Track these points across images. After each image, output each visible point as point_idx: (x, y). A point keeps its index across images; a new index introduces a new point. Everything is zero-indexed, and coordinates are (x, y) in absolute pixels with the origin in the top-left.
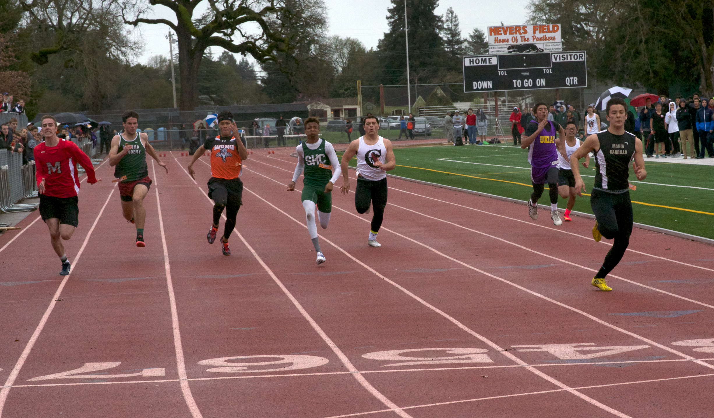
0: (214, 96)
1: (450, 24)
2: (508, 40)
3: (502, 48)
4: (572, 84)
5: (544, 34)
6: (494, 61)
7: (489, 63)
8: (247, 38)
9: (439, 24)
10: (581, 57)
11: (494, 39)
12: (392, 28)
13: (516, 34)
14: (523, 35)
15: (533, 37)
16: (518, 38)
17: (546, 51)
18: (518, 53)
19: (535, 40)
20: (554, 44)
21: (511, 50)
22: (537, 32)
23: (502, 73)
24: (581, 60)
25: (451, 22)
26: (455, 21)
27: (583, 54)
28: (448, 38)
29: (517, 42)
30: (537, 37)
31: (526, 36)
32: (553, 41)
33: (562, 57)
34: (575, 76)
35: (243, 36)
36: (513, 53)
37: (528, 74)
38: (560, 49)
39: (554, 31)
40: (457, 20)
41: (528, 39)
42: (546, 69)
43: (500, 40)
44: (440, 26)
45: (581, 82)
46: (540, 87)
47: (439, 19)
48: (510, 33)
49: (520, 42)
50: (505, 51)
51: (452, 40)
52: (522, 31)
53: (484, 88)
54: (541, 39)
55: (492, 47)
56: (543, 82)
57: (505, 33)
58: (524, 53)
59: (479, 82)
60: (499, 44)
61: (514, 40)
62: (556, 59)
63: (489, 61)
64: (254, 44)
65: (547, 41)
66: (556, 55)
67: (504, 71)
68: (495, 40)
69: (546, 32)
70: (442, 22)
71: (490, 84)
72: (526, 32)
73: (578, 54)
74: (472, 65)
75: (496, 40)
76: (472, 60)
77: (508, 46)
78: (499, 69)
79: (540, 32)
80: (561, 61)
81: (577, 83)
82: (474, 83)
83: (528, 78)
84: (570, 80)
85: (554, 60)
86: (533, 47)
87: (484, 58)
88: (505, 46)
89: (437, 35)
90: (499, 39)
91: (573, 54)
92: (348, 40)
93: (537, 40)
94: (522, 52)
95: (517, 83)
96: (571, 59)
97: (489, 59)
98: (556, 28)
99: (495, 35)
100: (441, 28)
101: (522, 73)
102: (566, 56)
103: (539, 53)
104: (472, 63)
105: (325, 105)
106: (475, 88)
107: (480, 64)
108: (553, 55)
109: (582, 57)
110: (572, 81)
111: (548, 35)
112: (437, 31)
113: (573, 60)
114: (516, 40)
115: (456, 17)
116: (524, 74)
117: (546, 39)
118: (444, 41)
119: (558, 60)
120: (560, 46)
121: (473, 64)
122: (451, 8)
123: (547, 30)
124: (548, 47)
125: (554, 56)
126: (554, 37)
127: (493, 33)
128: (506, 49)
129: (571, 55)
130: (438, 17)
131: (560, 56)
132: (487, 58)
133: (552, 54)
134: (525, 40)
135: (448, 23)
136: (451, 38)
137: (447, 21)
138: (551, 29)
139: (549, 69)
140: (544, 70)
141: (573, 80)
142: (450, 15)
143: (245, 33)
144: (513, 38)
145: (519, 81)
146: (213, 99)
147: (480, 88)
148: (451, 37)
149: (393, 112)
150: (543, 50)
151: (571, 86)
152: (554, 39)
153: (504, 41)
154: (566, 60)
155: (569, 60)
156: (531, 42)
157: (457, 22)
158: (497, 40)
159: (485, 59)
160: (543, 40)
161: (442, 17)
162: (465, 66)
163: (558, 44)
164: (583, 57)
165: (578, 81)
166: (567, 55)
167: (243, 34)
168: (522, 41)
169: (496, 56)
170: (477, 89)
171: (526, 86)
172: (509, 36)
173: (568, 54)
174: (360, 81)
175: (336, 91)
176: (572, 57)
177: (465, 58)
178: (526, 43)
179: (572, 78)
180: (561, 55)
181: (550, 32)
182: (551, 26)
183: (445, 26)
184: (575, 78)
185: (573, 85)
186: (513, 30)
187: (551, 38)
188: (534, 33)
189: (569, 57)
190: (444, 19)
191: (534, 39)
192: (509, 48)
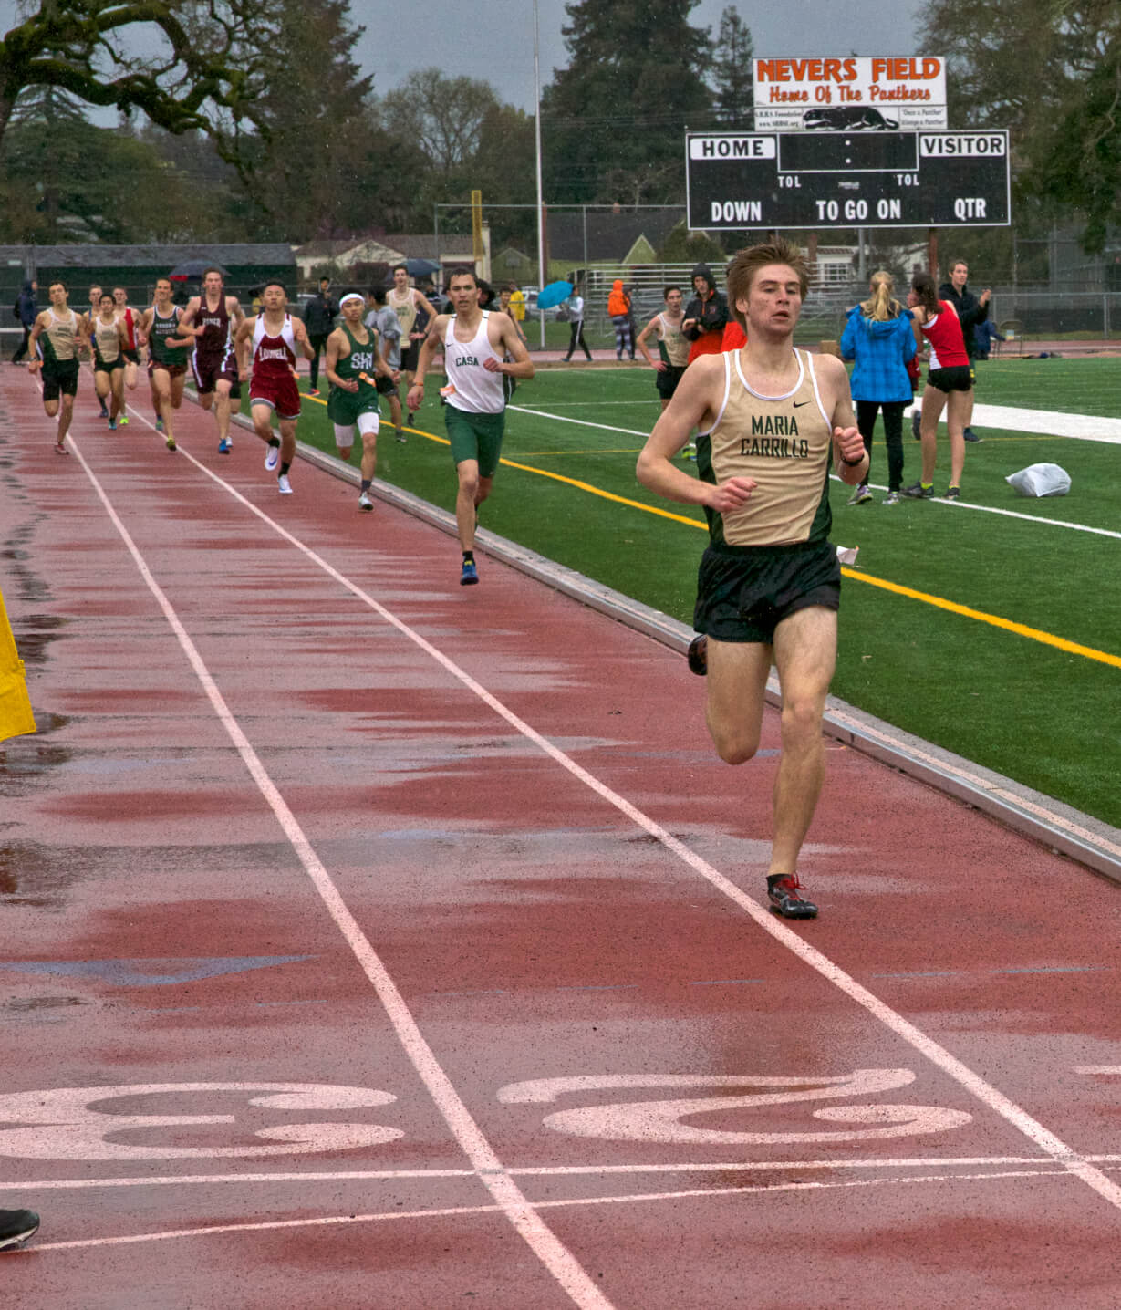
0: (96, 218)
1: (730, 52)
2: (805, 94)
3: (788, 115)
4: (970, 215)
5: (901, 83)
6: (769, 150)
7: (755, 153)
8: (128, 66)
9: (701, 50)
10: (995, 146)
11: (769, 91)
12: (575, 58)
13: (827, 79)
14: (844, 83)
15: (871, 88)
16: (831, 90)
17: (903, 128)
18: (832, 130)
19: (877, 97)
20: (928, 109)
21: (813, 122)
22: (883, 76)
23: (789, 181)
24: (996, 153)
25: (733, 47)
26: (744, 45)
27: (1002, 137)
28: (724, 86)
29: (828, 102)
30: (882, 88)
31: (854, 86)
32: (924, 102)
33: (948, 145)
34: (979, 197)
35: (117, 60)
36: (819, 130)
37: (856, 185)
38: (940, 123)
39: (927, 75)
40: (749, 41)
41: (858, 93)
42: (904, 173)
43: (784, 94)
44: (703, 55)
45: (995, 211)
46: (888, 221)
47: (701, 37)
48: (812, 78)
49: (837, 101)
50: (796, 123)
51: (736, 92)
52: (842, 72)
53: (739, 219)
54: (891, 96)
55: (764, 111)
56: (895, 208)
57: (799, 77)
58: (848, 130)
59: (728, 204)
60: (781, 104)
61: (820, 96)
62: (930, 150)
63: (756, 148)
64: (151, 84)
65: (909, 102)
66: (930, 138)
67: (793, 175)
68: (772, 95)
69: (905, 77)
70: (709, 45)
71: (756, 210)
72: (852, 75)
73: (988, 138)
74: (709, 157)
75: (774, 94)
76: (708, 145)
77: (806, 110)
78: (779, 171)
79: (890, 77)
80: (945, 154)
81: (984, 215)
82: (715, 205)
83: (856, 196)
84: (967, 205)
85: (925, 153)
86: (872, 116)
87: (741, 141)
88: (799, 111)
89: (695, 77)
90: (781, 91)
91: (977, 137)
92: (463, 83)
93: (882, 98)
94: (842, 127)
95: (828, 208)
96: (970, 150)
97: (755, 143)
98: (931, 68)
99: (771, 79)
100: (706, 62)
101: (842, 184)
102: (956, 143)
103: (887, 131)
104: (709, 152)
105: (391, 251)
106: (715, 218)
107: (731, 156)
108: (923, 138)
109: (998, 146)
110: (970, 207)
111: (912, 85)
112: (695, 68)
113: (975, 153)
114: (827, 95)
115: (745, 33)
116: (846, 185)
117: (905, 96)
118: (714, 94)
119: (935, 153)
120: (943, 116)
121: (712, 154)
122: (733, 9)
123: (908, 72)
124: (910, 118)
125: (926, 141)
126: (927, 92)
127: (766, 77)
128: (799, 119)
129: (969, 141)
130: (697, 32)
131: (940, 141)
132: (751, 141)
133: (921, 135)
134: (850, 96)
135: (723, 47)
136: (732, 89)
137: (722, 42)
138: (919, 69)
139: (912, 174)
140: (900, 176)
141: (974, 205)
142: (730, 29)
143: (122, 54)
144: (818, 89)
145: (833, 203)
146: (94, 227)
147: (729, 219)
148: (733, 84)
149: (572, 275)
150: (897, 125)
151: (969, 220)
152: (927, 95)
153: (794, 96)
154: (956, 154)
155: (965, 153)
156: (866, 101)
157: (748, 48)
158: (777, 94)
159: (745, 144)
160: (898, 98)
161: (709, 32)
162: (690, 159)
163: (937, 109)
164: (1002, 147)
165: (986, 210)
166: (960, 141)
167: (117, 55)
168: (842, 99)
169: (775, 136)
170: (723, 222)
171: (850, 217)
172: (808, 86)
173: (963, 137)
174: (479, 192)
175: (424, 217)
176: (974, 144)
177: (690, 138)
178: (854, 103)
179: (970, 201)
180: (944, 138)
181: (917, 77)
182: (919, 61)
183: (717, 56)
184: (978, 200)
185: (974, 219)
186: (819, 70)
187: (920, 92)
188: (875, 78)
189: (965, 145)
190: (714, 37)
191: (873, 94)
192: (807, 118)
